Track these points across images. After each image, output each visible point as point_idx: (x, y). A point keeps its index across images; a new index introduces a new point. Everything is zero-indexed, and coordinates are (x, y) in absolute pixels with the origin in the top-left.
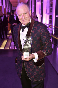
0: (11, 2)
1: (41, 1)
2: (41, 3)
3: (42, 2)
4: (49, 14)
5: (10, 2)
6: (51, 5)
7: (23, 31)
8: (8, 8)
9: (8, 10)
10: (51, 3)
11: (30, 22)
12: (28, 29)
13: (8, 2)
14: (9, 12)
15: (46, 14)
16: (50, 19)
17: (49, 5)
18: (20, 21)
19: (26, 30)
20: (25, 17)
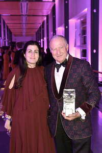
0: (9, 28)
1: (64, 25)
2: (64, 29)
3: (67, 27)
4: (80, 47)
5: (7, 27)
6: (84, 32)
7: (58, 71)
8: (5, 39)
9: (5, 42)
10: (84, 28)
11: (67, 58)
12: (64, 68)
13: (4, 27)
14: (7, 45)
15: (75, 48)
16: (83, 56)
17: (79, 32)
18: (55, 57)
19: (62, 69)
20: (60, 52)
